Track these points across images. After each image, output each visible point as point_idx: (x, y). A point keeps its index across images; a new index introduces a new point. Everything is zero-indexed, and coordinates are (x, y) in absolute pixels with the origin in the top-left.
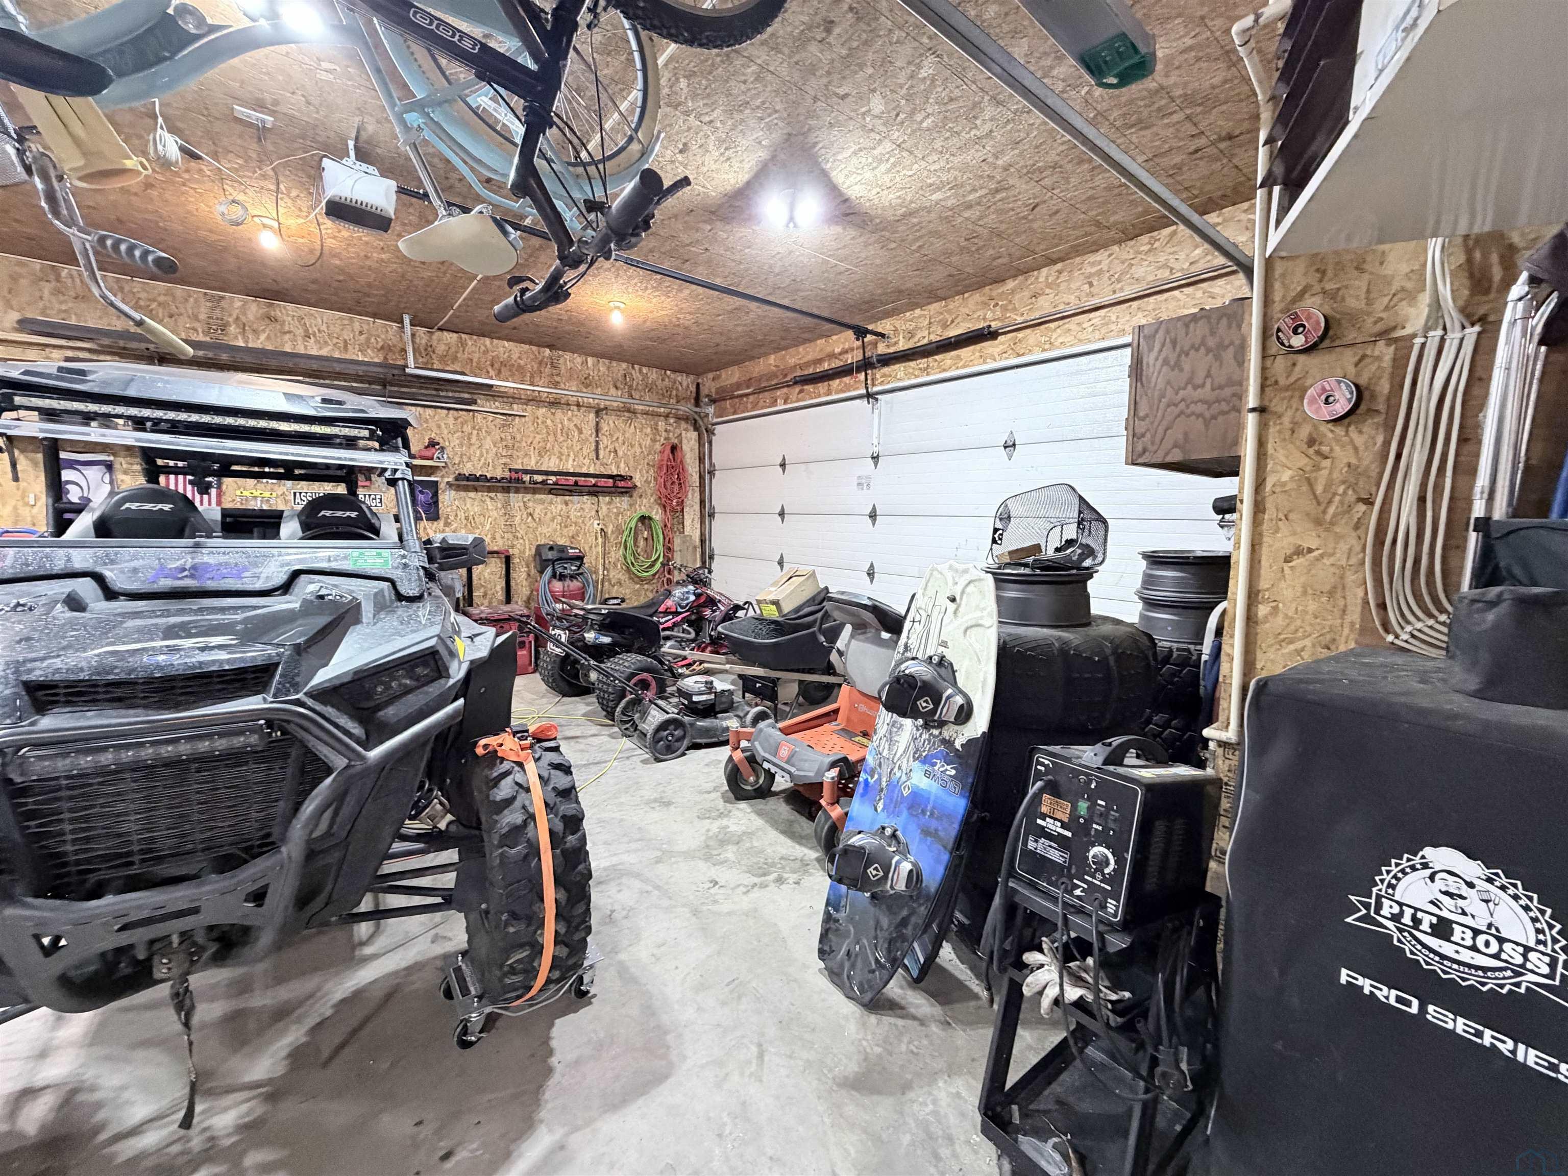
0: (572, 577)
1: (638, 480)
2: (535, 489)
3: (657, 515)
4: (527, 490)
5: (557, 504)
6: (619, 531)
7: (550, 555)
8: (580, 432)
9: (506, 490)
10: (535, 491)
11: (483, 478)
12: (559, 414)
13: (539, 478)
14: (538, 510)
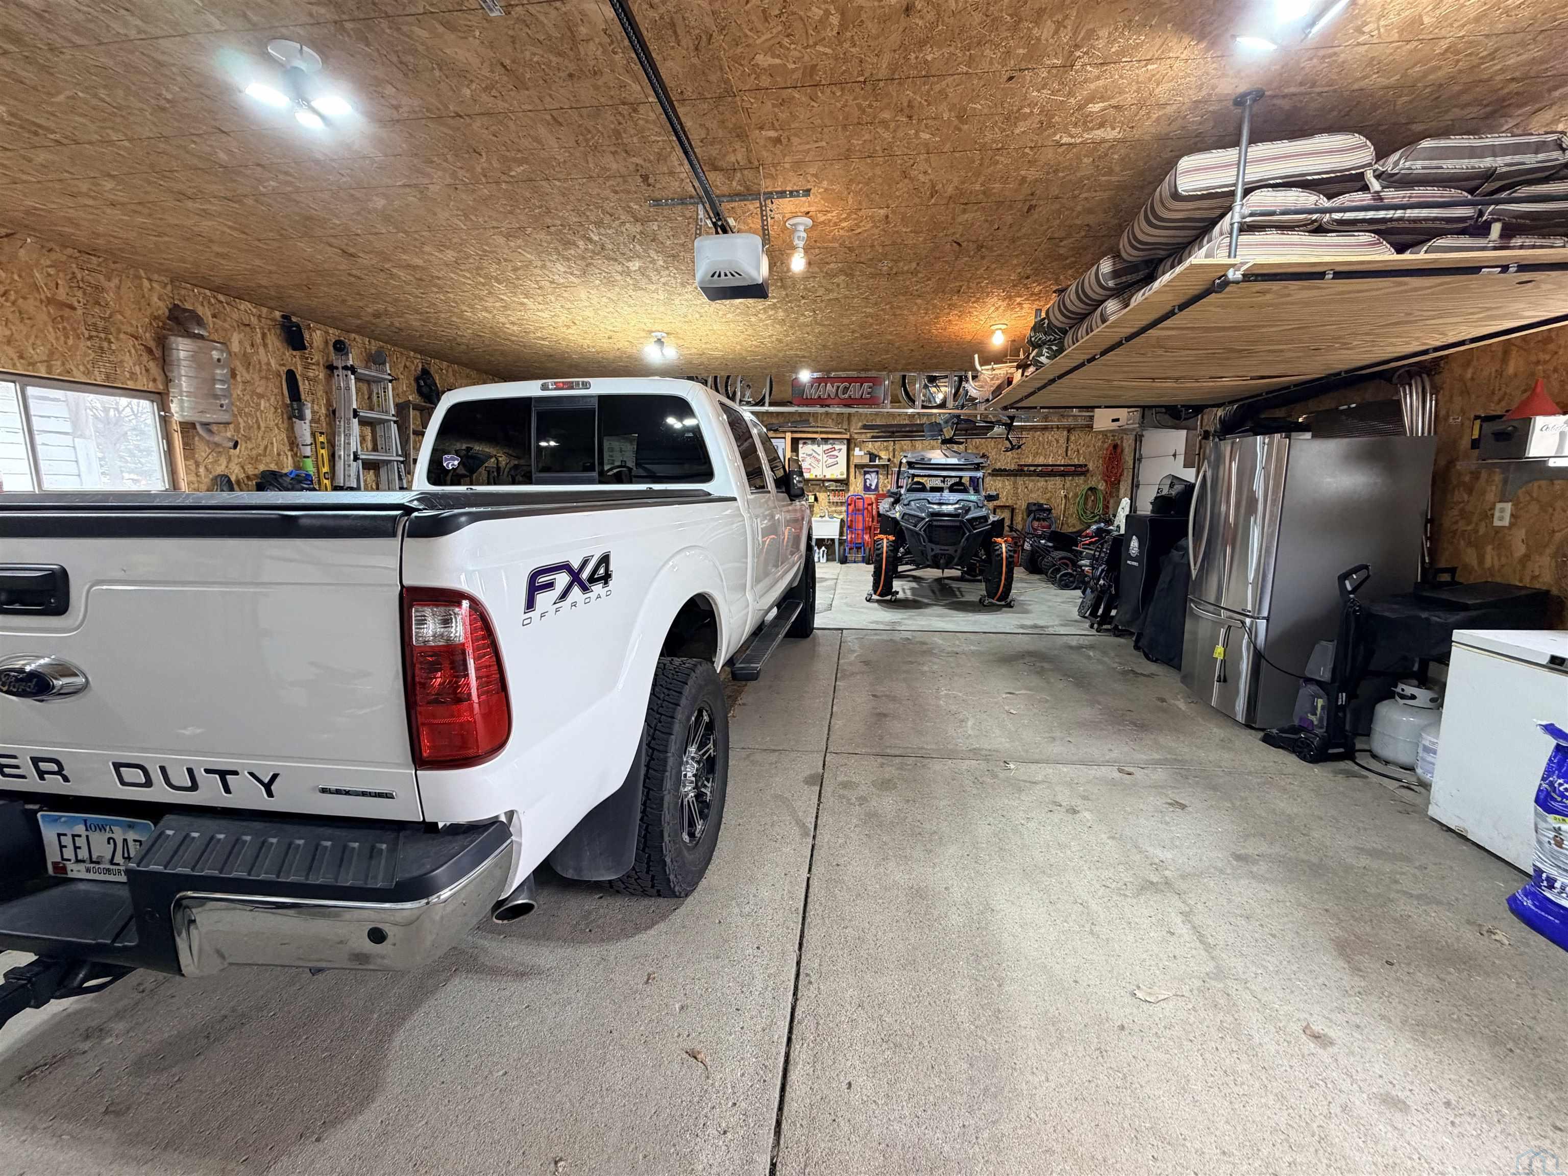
0: (1044, 520)
1: (1091, 466)
2: (1030, 474)
3: (1102, 486)
4: (1026, 475)
5: (1041, 483)
6: (1076, 495)
7: (1034, 508)
8: (1058, 441)
9: (1016, 475)
10: (1030, 475)
11: (1005, 470)
12: (1047, 434)
13: (1032, 468)
14: (1031, 485)
